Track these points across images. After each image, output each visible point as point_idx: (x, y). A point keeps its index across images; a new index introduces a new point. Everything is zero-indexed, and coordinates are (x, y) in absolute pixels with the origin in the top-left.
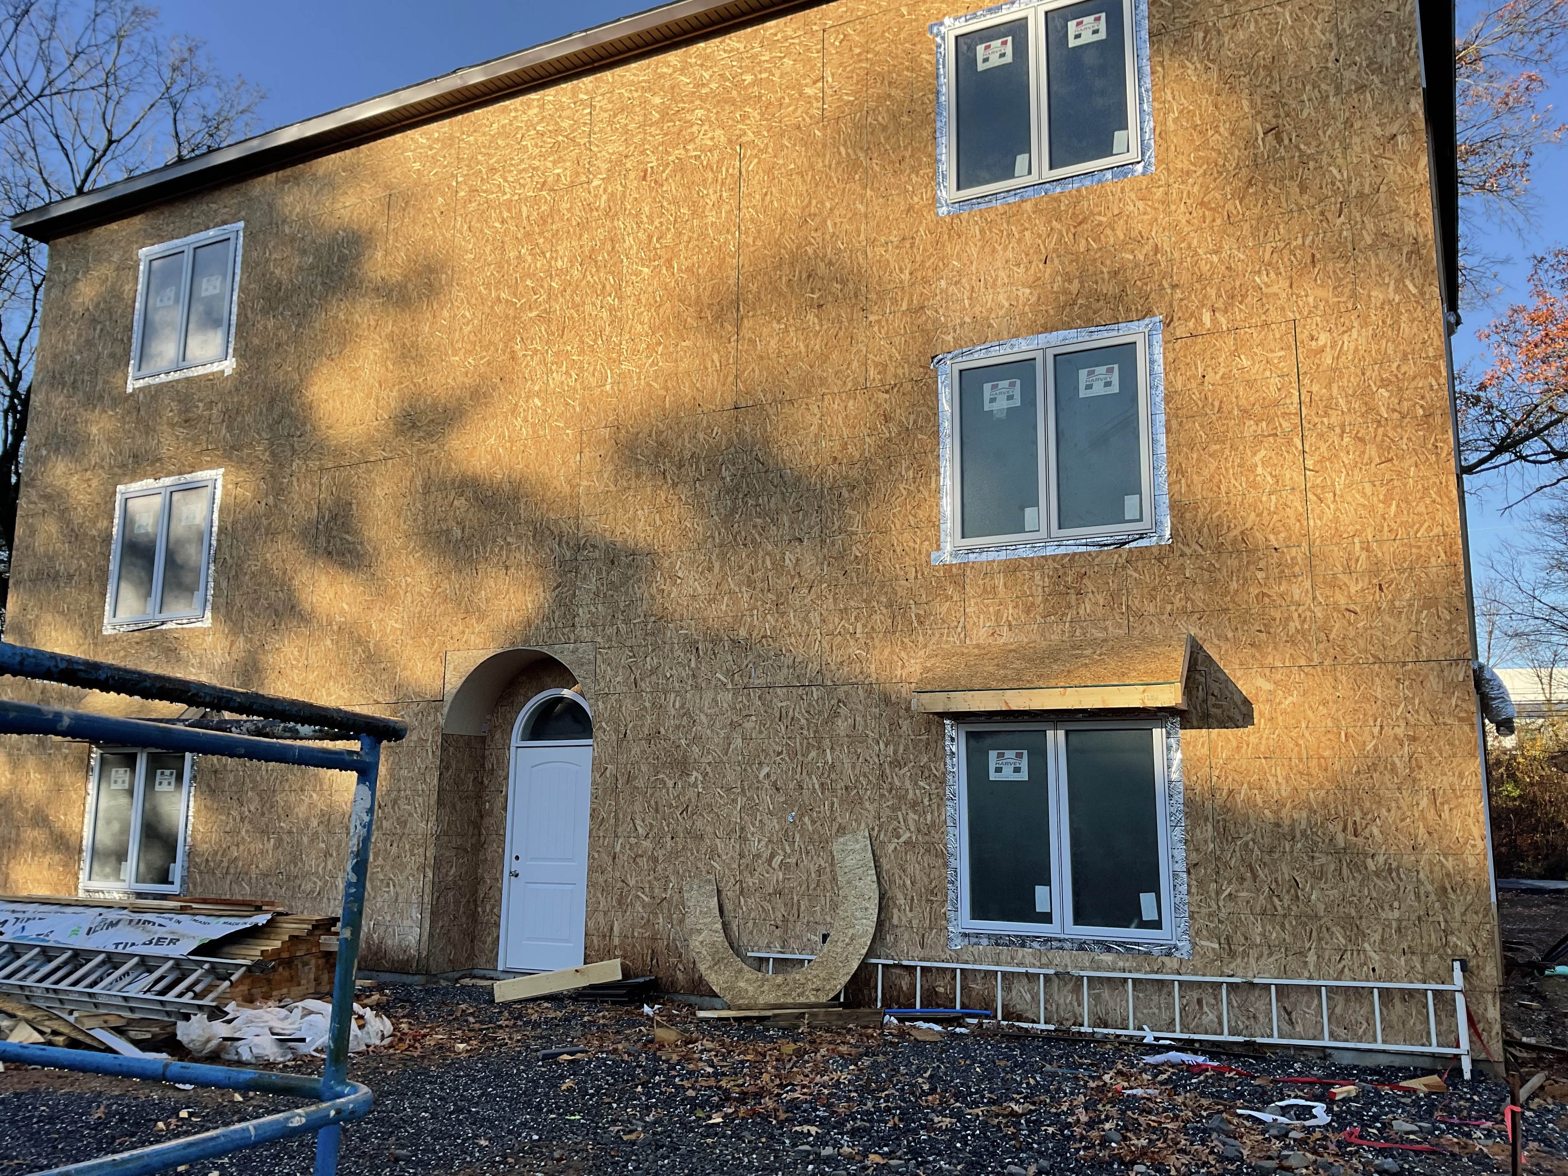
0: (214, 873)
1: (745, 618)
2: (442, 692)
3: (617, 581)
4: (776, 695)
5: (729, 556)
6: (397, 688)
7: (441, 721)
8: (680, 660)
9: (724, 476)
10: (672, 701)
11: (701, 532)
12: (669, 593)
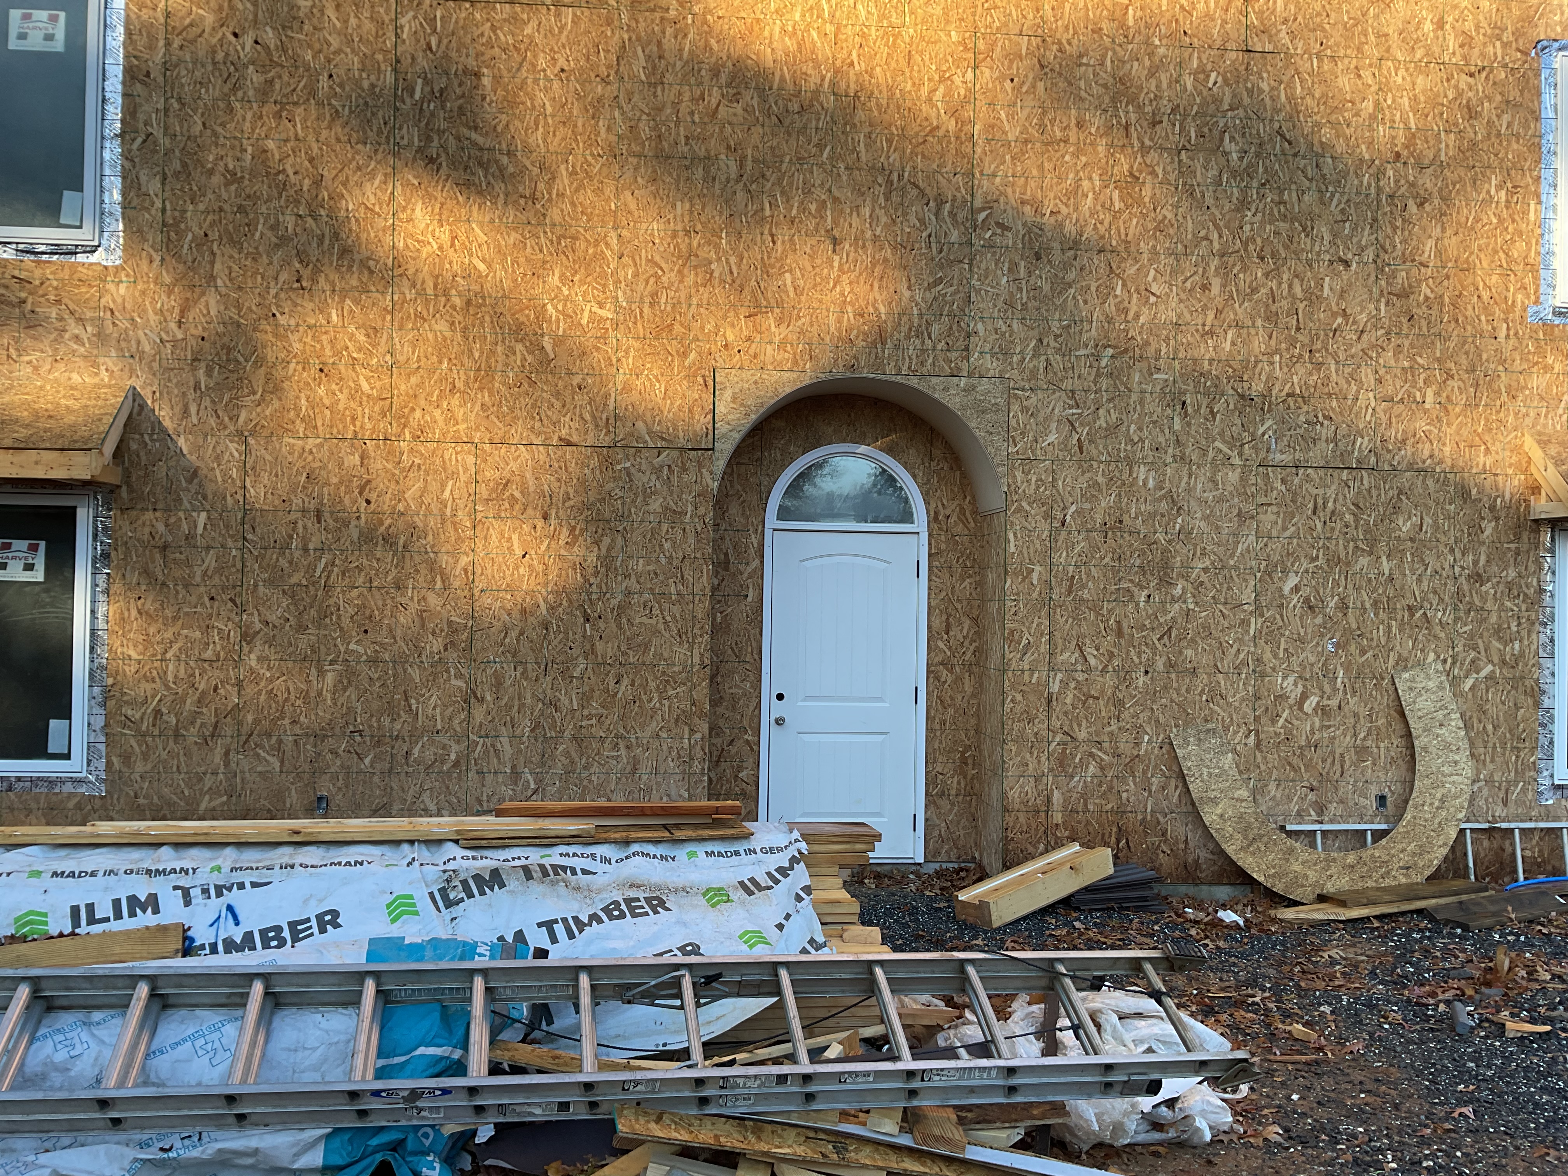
1: (1260, 365)
2: (710, 436)
3: (1046, 288)
4: (1308, 479)
5: (1235, 271)
6: (612, 421)
7: (710, 482)
8: (1155, 418)
9: (1227, 149)
10: (1142, 477)
11: (1190, 230)
12: (1137, 316)
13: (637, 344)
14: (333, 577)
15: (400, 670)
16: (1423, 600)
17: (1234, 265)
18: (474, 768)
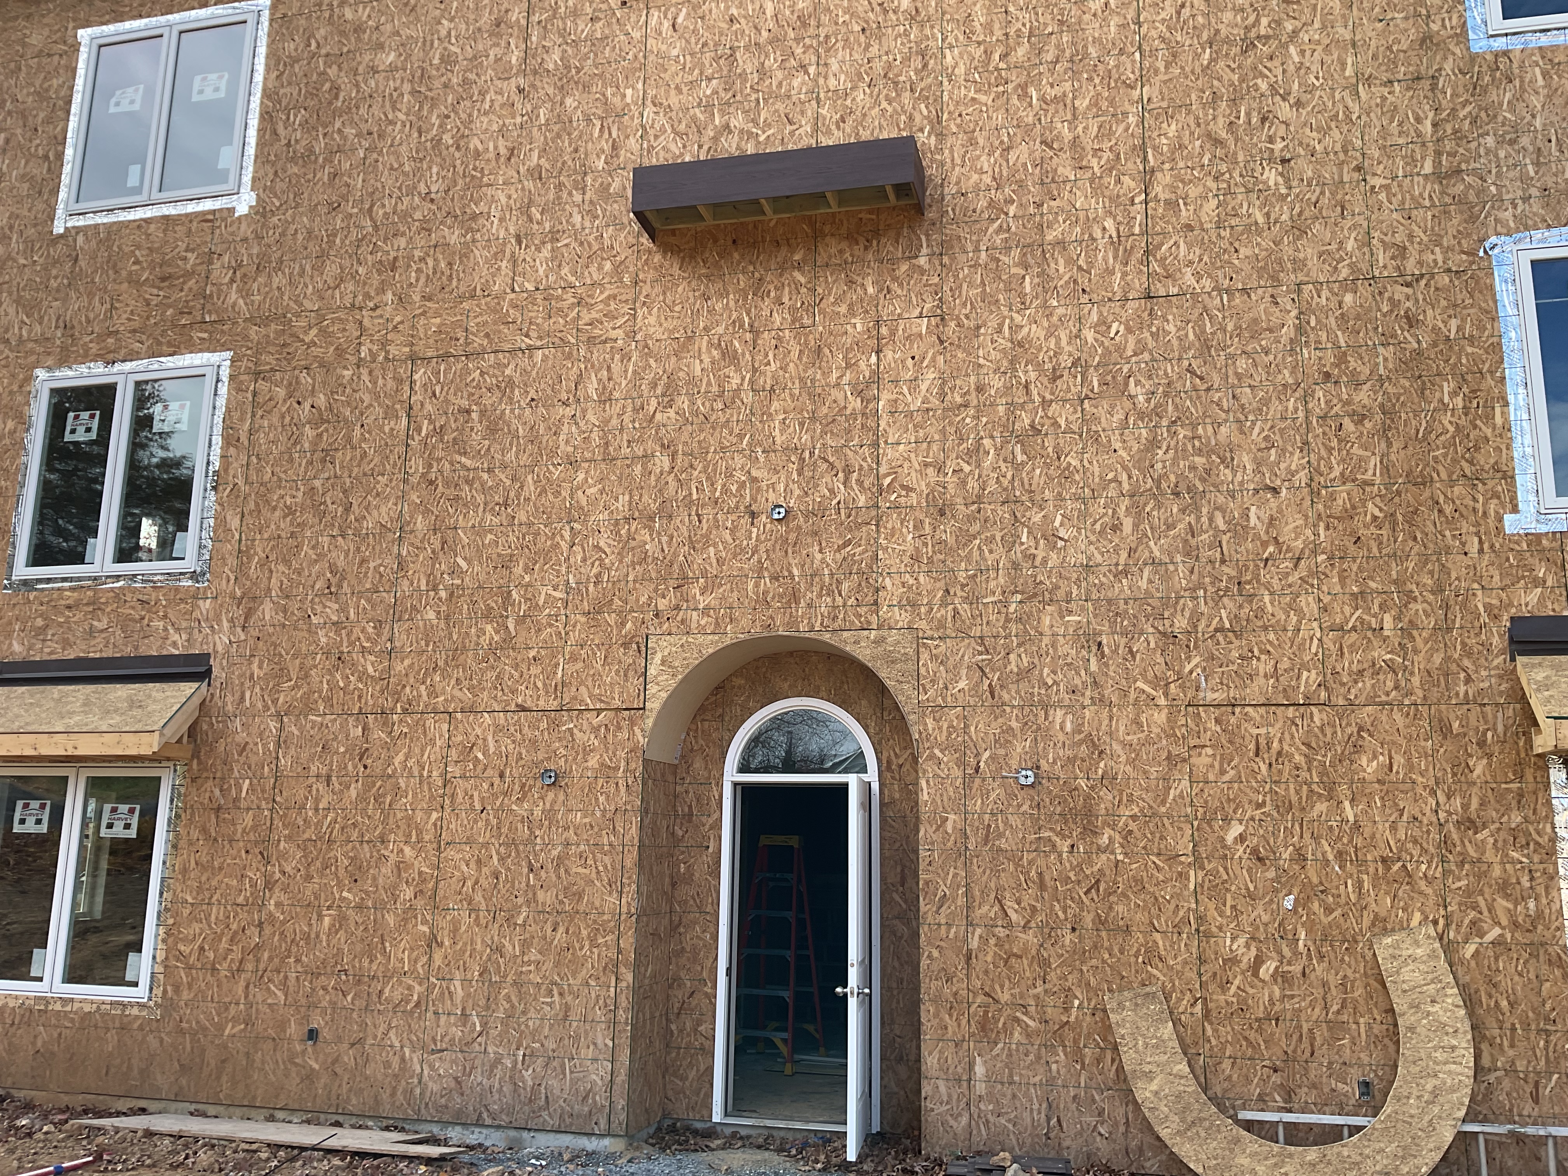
0: (214, 969)
1: (1182, 601)
2: (642, 697)
3: (951, 541)
4: (1247, 718)
5: (1148, 509)
6: (560, 687)
7: (641, 739)
8: (1069, 660)
9: (1133, 393)
10: (1058, 721)
11: (1097, 474)
12: (1045, 561)
13: (583, 619)
14: (335, 832)
15: (379, 916)
16: (1400, 850)
17: (1145, 505)
18: (431, 1009)
